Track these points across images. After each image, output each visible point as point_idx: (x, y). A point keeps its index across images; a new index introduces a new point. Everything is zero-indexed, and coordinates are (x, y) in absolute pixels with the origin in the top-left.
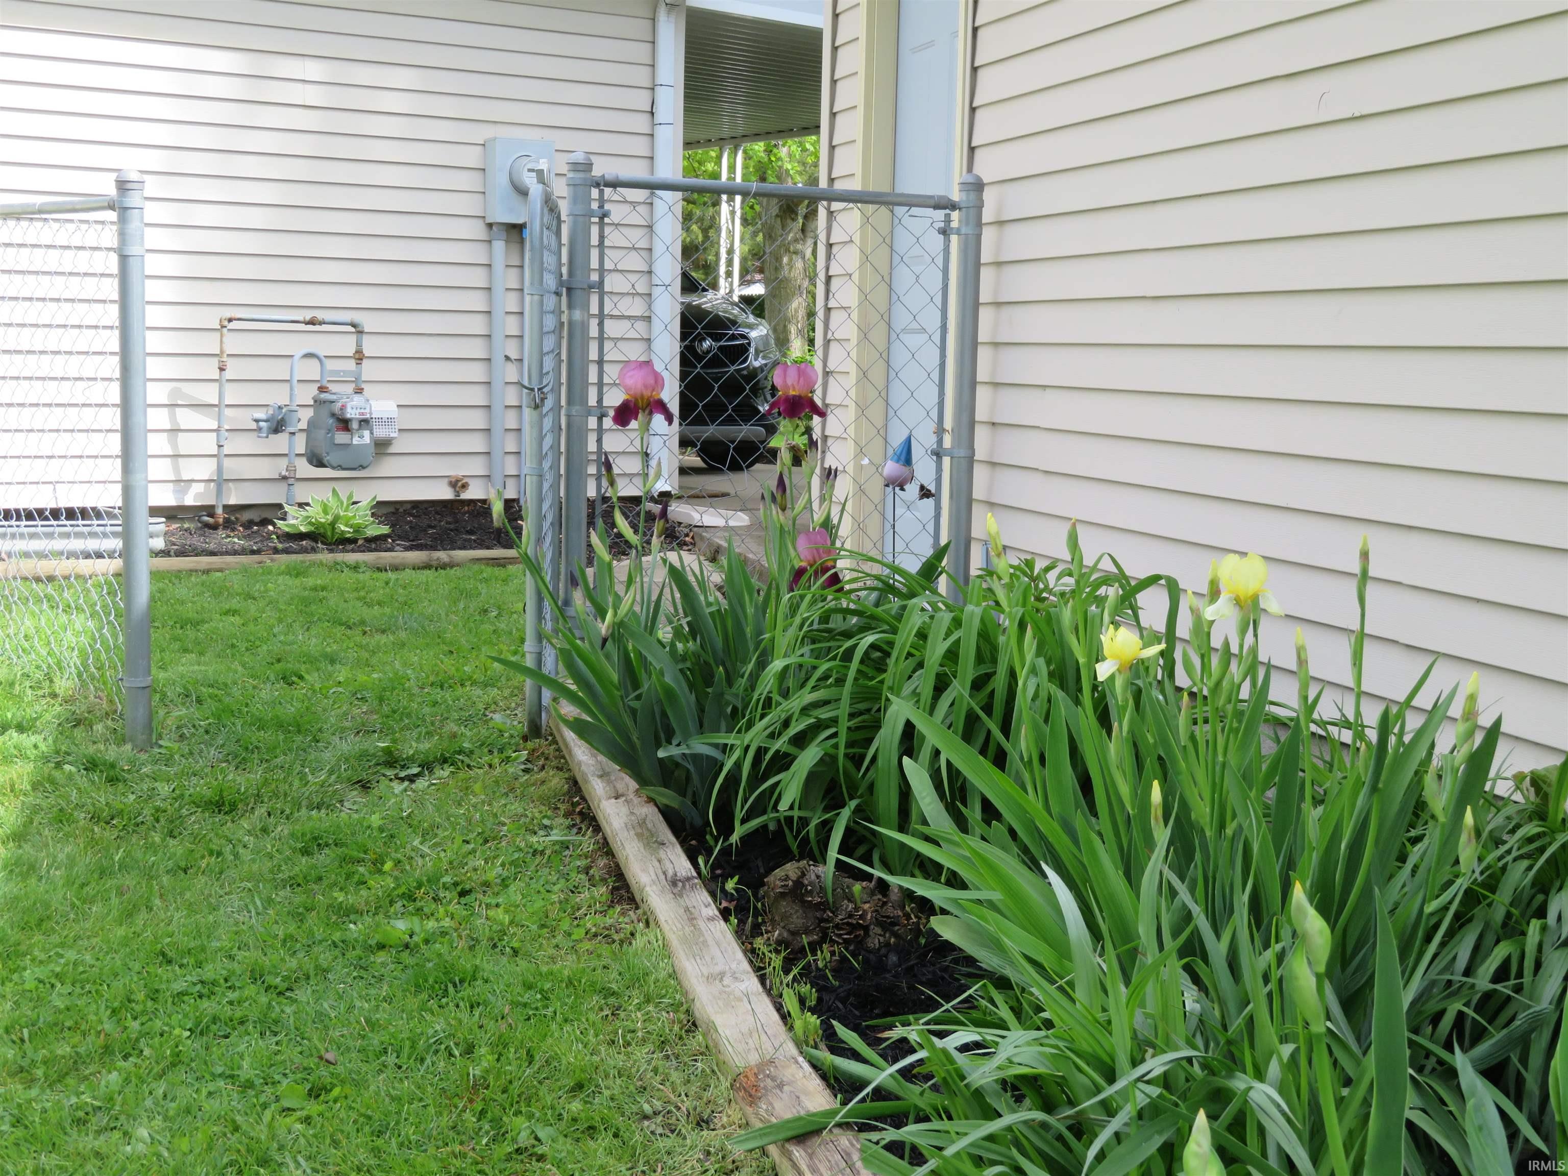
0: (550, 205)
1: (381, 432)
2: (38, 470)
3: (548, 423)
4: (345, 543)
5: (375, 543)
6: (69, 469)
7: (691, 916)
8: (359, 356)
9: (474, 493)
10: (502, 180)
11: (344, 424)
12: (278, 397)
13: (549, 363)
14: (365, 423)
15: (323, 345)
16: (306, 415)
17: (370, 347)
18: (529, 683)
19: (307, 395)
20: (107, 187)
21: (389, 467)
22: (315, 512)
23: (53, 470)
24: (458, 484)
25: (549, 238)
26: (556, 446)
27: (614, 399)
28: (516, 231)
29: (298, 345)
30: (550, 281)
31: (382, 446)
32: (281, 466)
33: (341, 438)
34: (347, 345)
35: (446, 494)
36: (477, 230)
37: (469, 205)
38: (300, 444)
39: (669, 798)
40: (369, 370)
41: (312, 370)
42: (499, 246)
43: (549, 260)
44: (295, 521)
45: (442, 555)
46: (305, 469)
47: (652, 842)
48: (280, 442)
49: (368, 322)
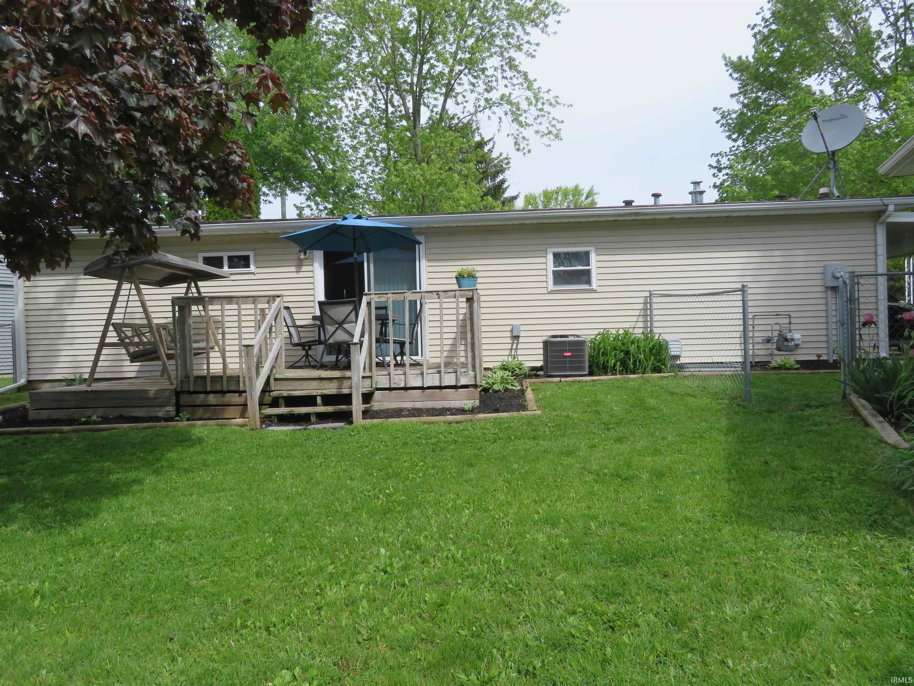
0: (844, 282)
1: (796, 342)
2: (709, 354)
3: (845, 331)
4: (788, 369)
5: (797, 369)
6: (715, 353)
7: (883, 427)
8: (790, 323)
9: (824, 358)
10: (830, 275)
11: (787, 340)
12: (769, 334)
13: (845, 317)
14: (792, 340)
15: (781, 321)
16: (776, 338)
17: (793, 321)
18: (843, 385)
19: (776, 334)
20: (739, 286)
21: (799, 351)
22: (779, 361)
23: (712, 353)
24: (819, 356)
25: (844, 289)
26: (848, 337)
27: (862, 320)
28: (834, 289)
29: (773, 321)
30: (845, 299)
31: (797, 346)
32: (770, 351)
33: (786, 344)
34: (787, 321)
35: (815, 358)
36: (822, 289)
37: (819, 283)
38: (775, 346)
39: (878, 407)
40: (793, 327)
41: (777, 327)
42: (829, 293)
43: (844, 294)
44: (774, 364)
45: (816, 371)
46: (776, 352)
47: (873, 415)
48: (769, 346)
49: (793, 315)
